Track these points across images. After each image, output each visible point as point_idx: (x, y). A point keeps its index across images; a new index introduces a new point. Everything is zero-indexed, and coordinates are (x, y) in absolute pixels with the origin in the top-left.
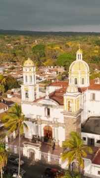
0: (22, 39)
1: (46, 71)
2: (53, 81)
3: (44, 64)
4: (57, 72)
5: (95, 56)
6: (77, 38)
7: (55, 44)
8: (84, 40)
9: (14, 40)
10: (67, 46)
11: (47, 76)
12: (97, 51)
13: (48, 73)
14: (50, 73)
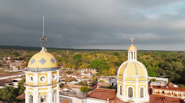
0: (68, 52)
1: (82, 72)
2: (88, 82)
3: (81, 67)
4: (91, 73)
5: (118, 62)
6: (100, 52)
7: (88, 54)
8: (105, 53)
9: (62, 53)
10: (96, 56)
11: (83, 77)
12: (117, 59)
13: (83, 74)
14: (85, 75)
